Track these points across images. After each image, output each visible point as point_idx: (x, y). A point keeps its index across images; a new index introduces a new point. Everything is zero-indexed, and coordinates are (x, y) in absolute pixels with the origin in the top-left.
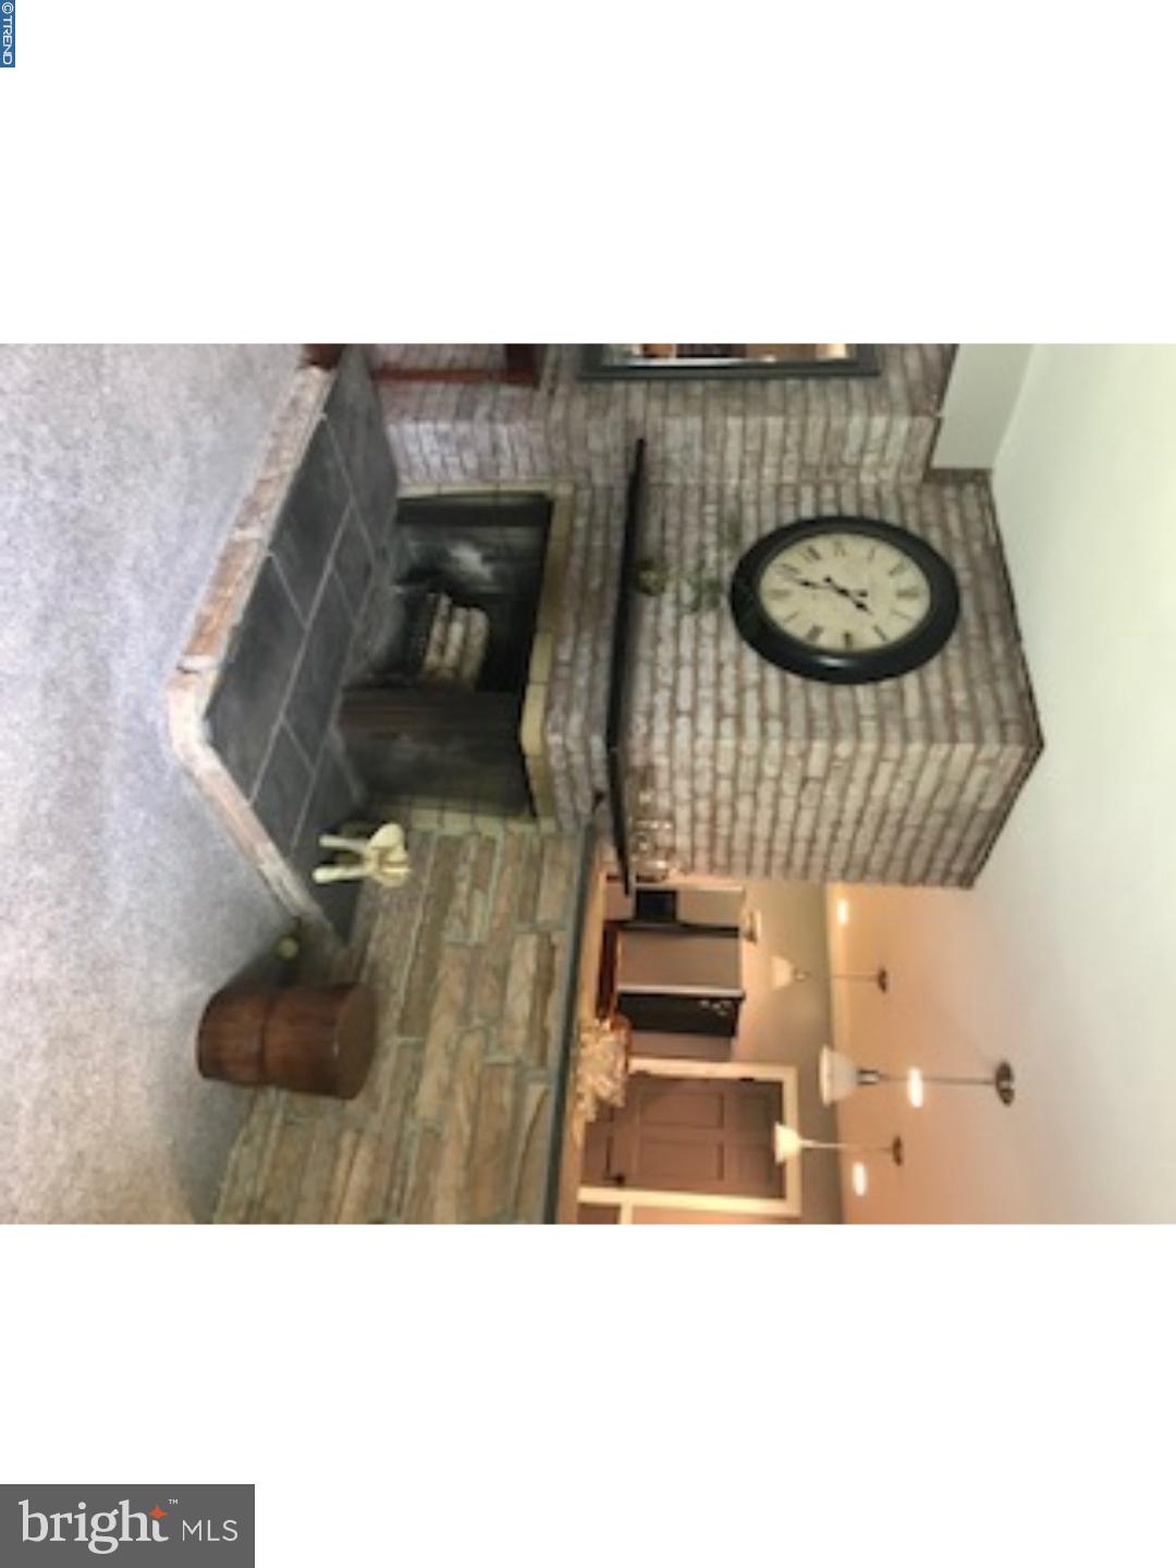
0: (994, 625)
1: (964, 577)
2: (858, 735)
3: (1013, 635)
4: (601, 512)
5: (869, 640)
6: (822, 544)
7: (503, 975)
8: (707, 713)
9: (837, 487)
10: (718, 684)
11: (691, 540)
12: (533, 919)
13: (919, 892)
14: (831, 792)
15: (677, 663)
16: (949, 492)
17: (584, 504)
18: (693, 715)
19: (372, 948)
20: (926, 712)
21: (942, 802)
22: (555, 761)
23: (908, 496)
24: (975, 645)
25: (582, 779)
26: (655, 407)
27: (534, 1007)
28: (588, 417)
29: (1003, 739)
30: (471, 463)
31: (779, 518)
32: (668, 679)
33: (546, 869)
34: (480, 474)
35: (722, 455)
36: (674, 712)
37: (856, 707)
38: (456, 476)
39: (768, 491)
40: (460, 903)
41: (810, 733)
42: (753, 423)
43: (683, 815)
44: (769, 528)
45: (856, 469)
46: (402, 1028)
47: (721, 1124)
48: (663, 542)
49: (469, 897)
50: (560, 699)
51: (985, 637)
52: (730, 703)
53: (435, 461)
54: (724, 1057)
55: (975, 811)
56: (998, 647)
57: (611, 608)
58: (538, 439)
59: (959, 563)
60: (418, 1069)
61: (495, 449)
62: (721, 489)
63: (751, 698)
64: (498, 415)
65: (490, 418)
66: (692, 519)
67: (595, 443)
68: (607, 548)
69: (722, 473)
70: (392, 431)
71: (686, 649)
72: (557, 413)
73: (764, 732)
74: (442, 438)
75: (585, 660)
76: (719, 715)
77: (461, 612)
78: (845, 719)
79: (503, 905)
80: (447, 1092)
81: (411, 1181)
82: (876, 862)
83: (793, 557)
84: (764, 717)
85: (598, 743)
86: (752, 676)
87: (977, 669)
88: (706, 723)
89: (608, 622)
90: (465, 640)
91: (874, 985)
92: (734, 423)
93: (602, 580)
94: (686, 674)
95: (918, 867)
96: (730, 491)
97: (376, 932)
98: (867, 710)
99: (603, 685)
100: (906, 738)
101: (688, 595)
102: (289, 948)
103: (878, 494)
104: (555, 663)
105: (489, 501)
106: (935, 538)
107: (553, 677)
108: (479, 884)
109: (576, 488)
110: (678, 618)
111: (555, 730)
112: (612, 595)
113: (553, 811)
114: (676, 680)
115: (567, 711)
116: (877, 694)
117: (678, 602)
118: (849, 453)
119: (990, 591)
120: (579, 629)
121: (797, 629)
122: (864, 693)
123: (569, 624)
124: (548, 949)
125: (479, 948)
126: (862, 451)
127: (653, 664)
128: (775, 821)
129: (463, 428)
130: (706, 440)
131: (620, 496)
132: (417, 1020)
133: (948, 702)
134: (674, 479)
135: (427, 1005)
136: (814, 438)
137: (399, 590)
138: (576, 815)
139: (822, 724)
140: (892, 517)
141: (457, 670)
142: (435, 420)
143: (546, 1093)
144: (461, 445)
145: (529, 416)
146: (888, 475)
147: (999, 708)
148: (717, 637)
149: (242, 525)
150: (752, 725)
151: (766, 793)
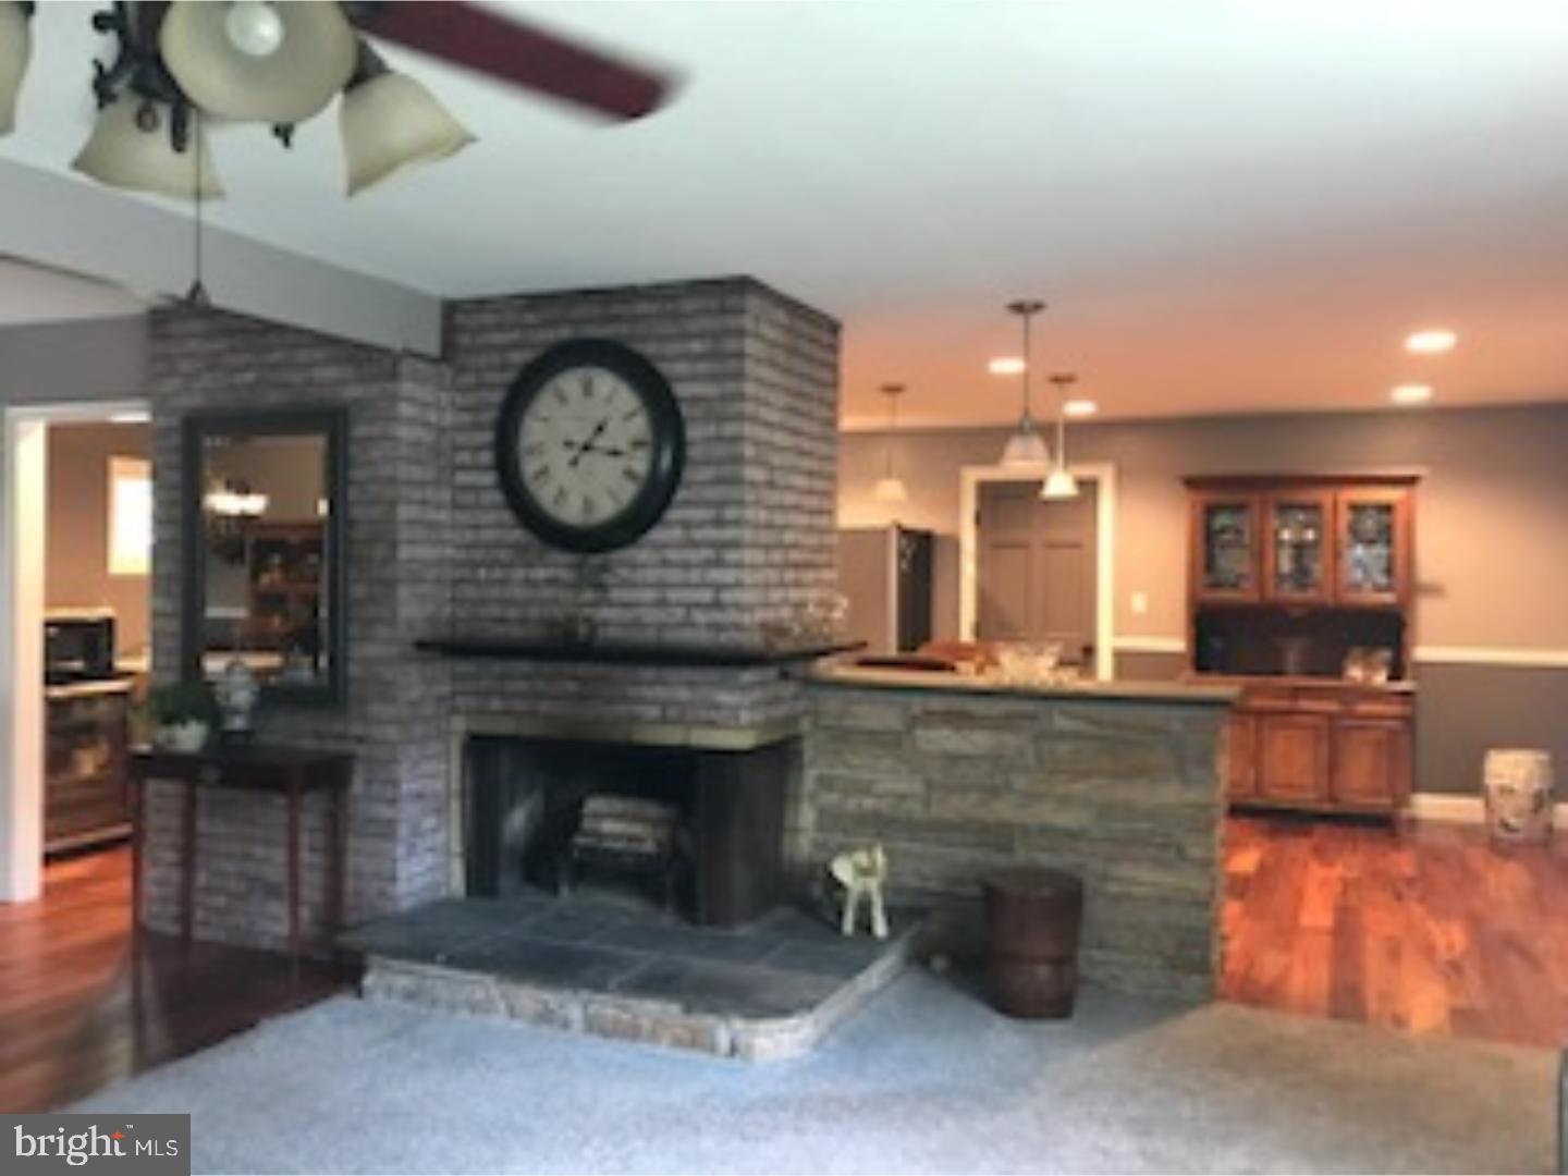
0: (618, 309)
1: (565, 333)
2: (737, 439)
3: (631, 293)
4: (484, 684)
5: (640, 425)
6: (529, 467)
7: (953, 759)
8: (715, 575)
9: (456, 448)
10: (686, 566)
11: (519, 593)
12: (897, 733)
13: (846, 371)
14: (777, 459)
15: (662, 603)
16: (465, 340)
17: (473, 702)
18: (719, 587)
19: (933, 885)
20: (713, 377)
21: (781, 358)
22: (759, 717)
23: (469, 379)
24: (641, 328)
25: (771, 691)
26: (382, 632)
27: (983, 727)
28: (394, 700)
29: (741, 311)
30: (430, 822)
31: (494, 506)
32: (679, 613)
33: (848, 722)
34: (442, 811)
35: (427, 563)
36: (717, 605)
37: (708, 440)
38: (440, 838)
39: (462, 517)
40: (884, 806)
41: (738, 481)
42: (404, 534)
43: (795, 595)
44: (507, 516)
45: (441, 430)
46: (1007, 848)
47: (1024, 546)
48: (523, 621)
49: (880, 796)
50: (703, 714)
51: (635, 319)
52: (706, 553)
53: (429, 860)
54: (954, 543)
55: (789, 330)
56: (642, 308)
57: (600, 669)
58: (413, 750)
59: (549, 336)
60: (1046, 830)
61: (419, 796)
62: (457, 564)
63: (699, 534)
64: (389, 793)
65: (393, 802)
66: (494, 592)
67: (415, 694)
68: (527, 677)
69: (439, 563)
70: (406, 904)
71: (649, 595)
72: (391, 732)
73: (737, 523)
74: (411, 851)
75: (660, 692)
76: (718, 563)
77: (587, 824)
78: (720, 450)
79: (887, 763)
80: (1064, 802)
81: (1145, 825)
82: (824, 413)
83: (545, 495)
84: (719, 523)
85: (748, 676)
86: (676, 534)
87: (667, 328)
88: (728, 576)
89: (618, 672)
90: (619, 817)
91: (900, 397)
92: (404, 553)
93: (570, 678)
94: (673, 595)
95: (825, 375)
96: (461, 555)
97: (916, 883)
98: (711, 430)
99: (687, 674)
100: (741, 397)
101: (588, 595)
102: (939, 963)
103: (464, 409)
104: (664, 720)
105: (468, 802)
106: (519, 358)
107: (679, 721)
108: (865, 789)
109: (454, 711)
110: (610, 604)
111: (737, 718)
112: (583, 669)
113: (793, 720)
114: (679, 604)
115: (717, 707)
116: (694, 419)
117: (596, 604)
118: (427, 436)
119: (582, 310)
120: (626, 699)
121: (628, 492)
122: (694, 432)
123: (620, 709)
124: (929, 718)
125: (929, 785)
126: (426, 424)
127: (662, 627)
128: (796, 508)
129: (403, 830)
130: (416, 580)
131: (465, 666)
132: (1000, 836)
133: (702, 357)
134: (447, 611)
135: (984, 828)
136: (416, 472)
137: (565, 891)
138: (796, 697)
139: (727, 470)
140: (497, 397)
141: (655, 823)
142: (394, 860)
143: (1062, 713)
144: (417, 832)
145: (393, 761)
146: (445, 397)
147: (707, 312)
148: (634, 566)
149: (566, 1025)
150: (728, 534)
151: (779, 518)
